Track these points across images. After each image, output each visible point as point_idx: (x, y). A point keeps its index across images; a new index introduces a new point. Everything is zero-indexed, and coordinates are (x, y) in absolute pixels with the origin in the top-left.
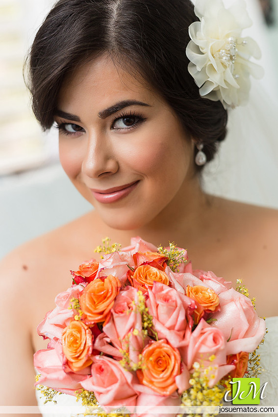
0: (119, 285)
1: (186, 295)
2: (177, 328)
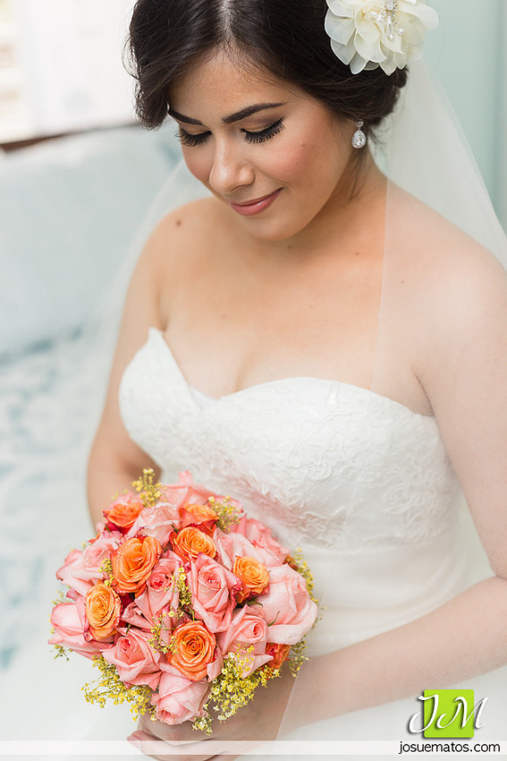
0: (159, 552)
1: (232, 571)
2: (217, 609)
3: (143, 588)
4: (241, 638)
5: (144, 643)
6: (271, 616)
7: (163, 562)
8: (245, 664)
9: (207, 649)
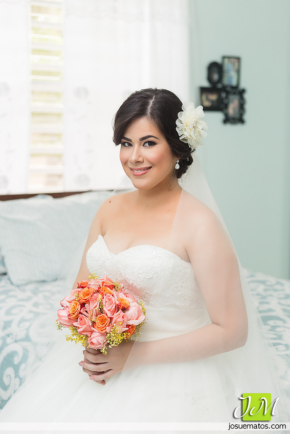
0: (94, 291)
1: (117, 300)
2: (111, 310)
3: (88, 301)
4: (118, 320)
6: (129, 318)
7: (95, 295)
9: (107, 322)
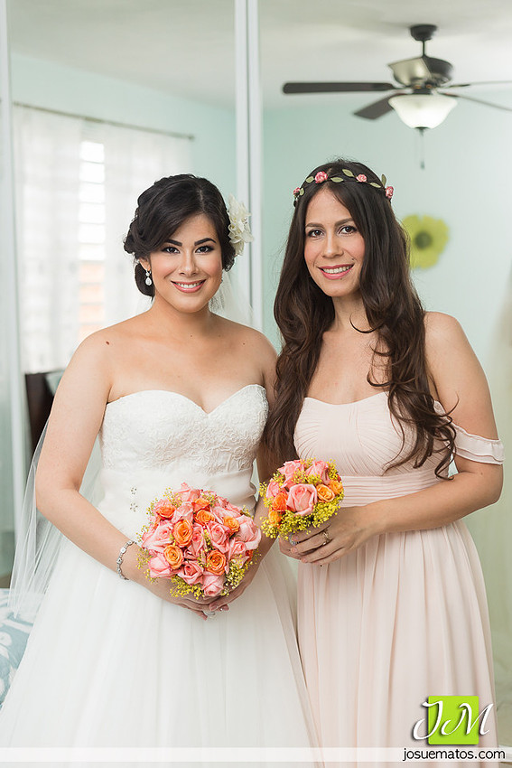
3: (190, 543)
4: (237, 552)
5: (196, 565)
7: (195, 529)
8: (238, 563)
9: (223, 561)
